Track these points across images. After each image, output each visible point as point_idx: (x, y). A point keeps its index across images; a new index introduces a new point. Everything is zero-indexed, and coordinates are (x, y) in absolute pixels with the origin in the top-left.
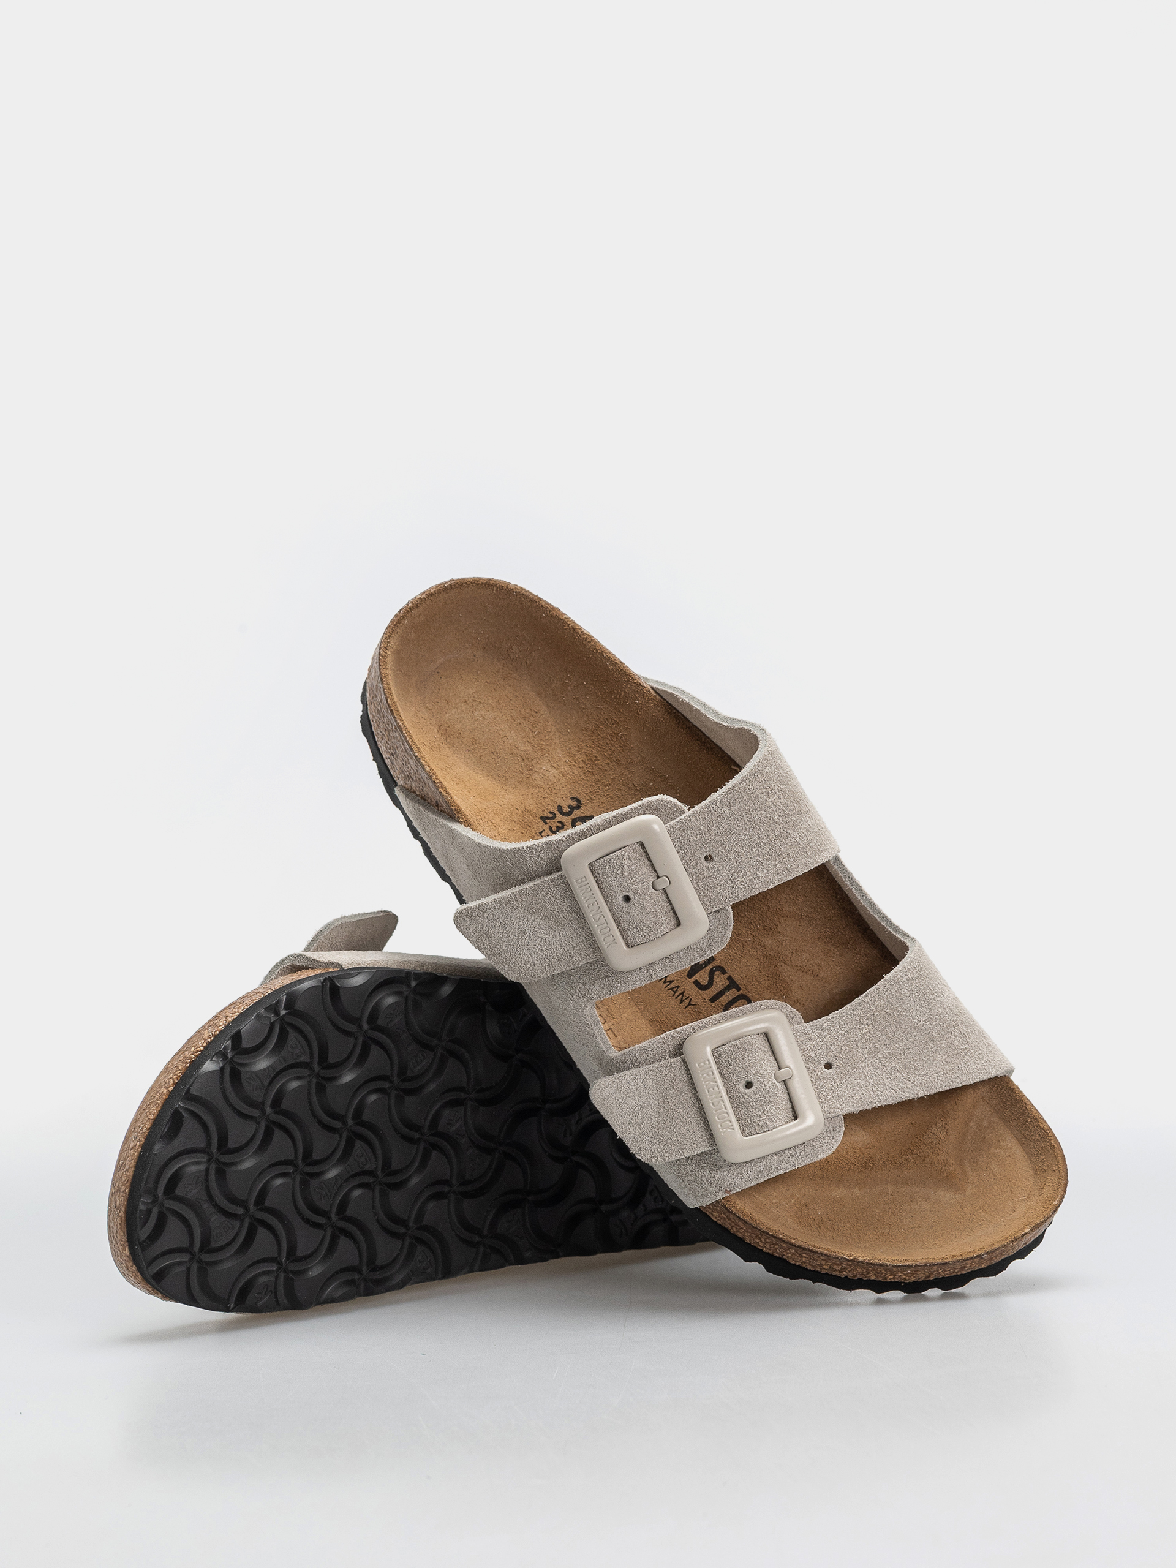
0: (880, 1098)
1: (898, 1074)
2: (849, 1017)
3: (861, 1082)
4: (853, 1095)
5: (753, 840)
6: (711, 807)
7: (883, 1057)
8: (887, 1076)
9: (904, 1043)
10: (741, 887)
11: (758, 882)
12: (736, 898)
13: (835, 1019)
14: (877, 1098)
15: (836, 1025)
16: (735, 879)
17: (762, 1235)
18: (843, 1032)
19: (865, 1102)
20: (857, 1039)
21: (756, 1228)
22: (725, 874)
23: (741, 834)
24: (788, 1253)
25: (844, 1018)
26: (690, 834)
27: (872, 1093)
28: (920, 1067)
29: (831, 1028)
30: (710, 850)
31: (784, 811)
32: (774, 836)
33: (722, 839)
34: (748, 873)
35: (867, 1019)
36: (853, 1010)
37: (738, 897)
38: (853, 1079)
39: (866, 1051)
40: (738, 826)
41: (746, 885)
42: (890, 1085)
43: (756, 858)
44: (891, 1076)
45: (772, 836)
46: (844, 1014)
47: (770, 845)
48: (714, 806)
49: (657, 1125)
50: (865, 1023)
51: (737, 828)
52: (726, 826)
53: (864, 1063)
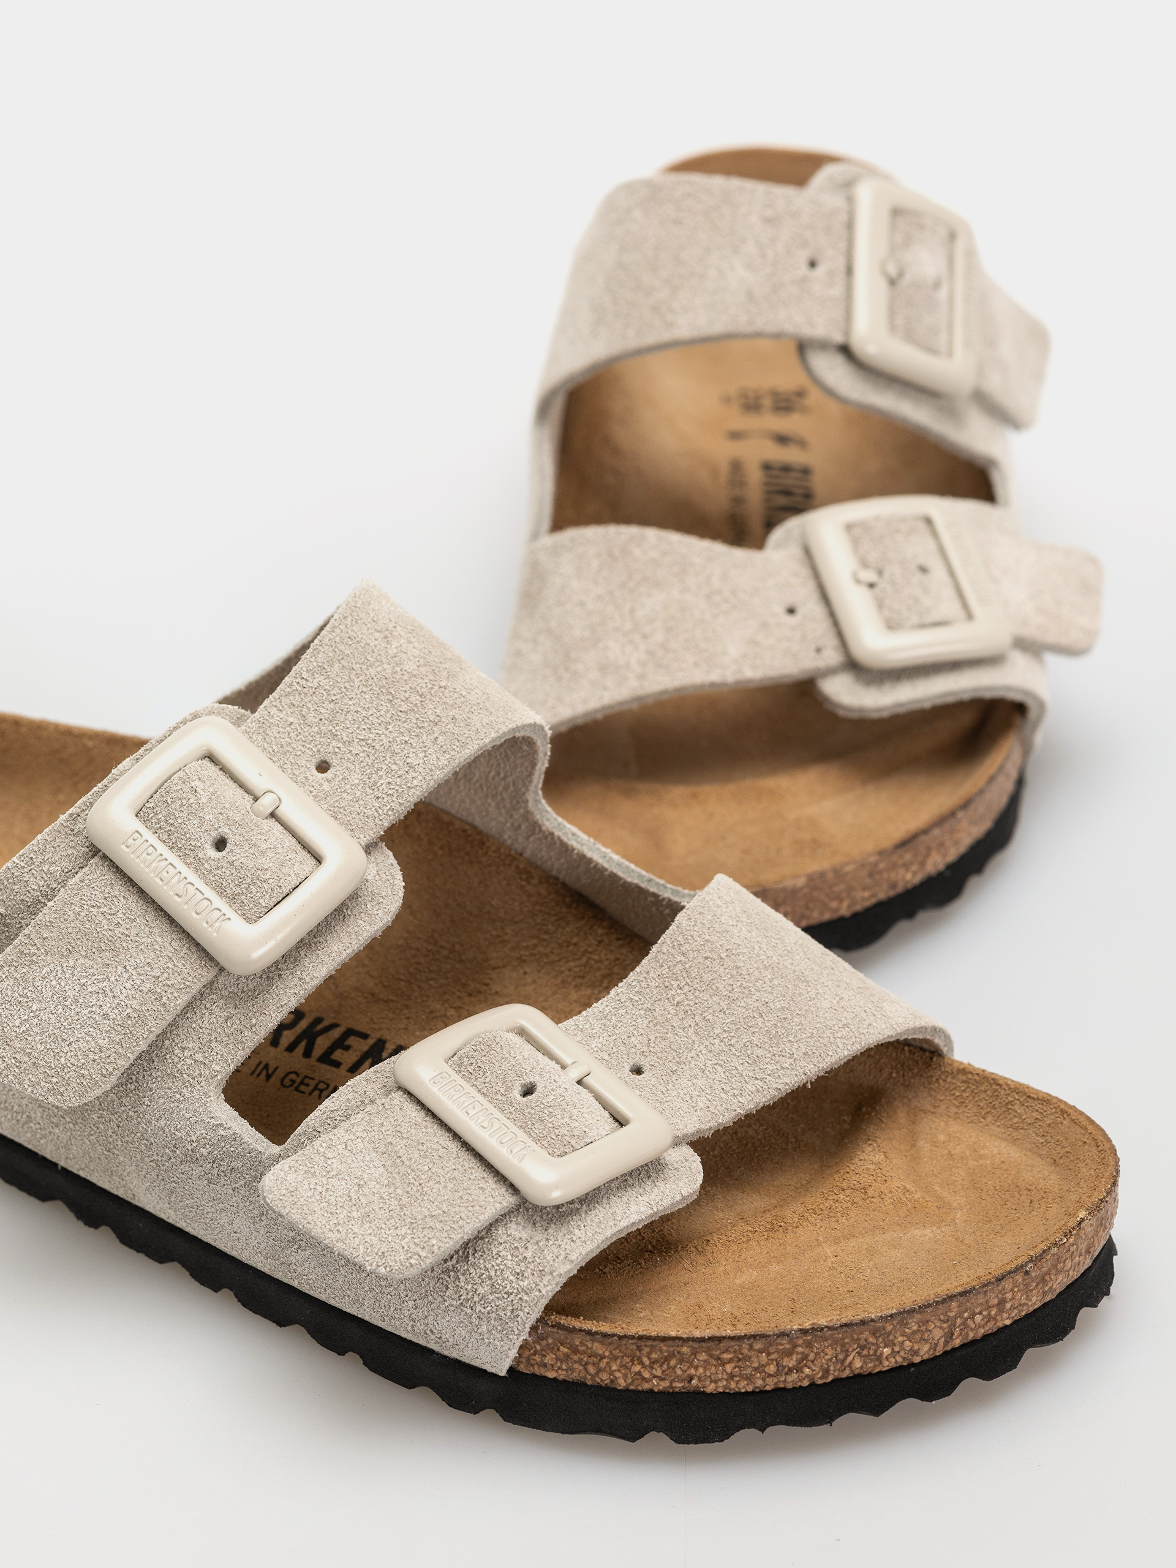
0: (740, 1099)
1: (759, 1052)
2: (643, 984)
3: (700, 1082)
4: (693, 1104)
5: (382, 713)
6: (295, 683)
7: (725, 1031)
8: (741, 1061)
9: (755, 997)
10: (390, 792)
11: (415, 775)
12: (390, 813)
13: (621, 995)
14: (735, 1101)
15: (627, 1004)
16: (376, 783)
17: (639, 1348)
18: (642, 1012)
19: (717, 1112)
20: (669, 1016)
21: (625, 1336)
22: (356, 781)
23: (359, 709)
24: (696, 1368)
25: (637, 990)
26: (278, 736)
27: (723, 1095)
28: (797, 1028)
29: (620, 1012)
30: (319, 751)
31: (425, 658)
32: (418, 697)
33: (331, 728)
34: (394, 767)
35: (676, 979)
36: (648, 973)
37: (391, 809)
38: (685, 1081)
39: (691, 1031)
40: (350, 699)
41: (397, 788)
42: (751, 1074)
43: (398, 740)
44: (747, 1059)
45: (415, 698)
46: (634, 984)
47: (415, 713)
48: (298, 680)
49: (396, 1203)
50: (675, 986)
51: (351, 703)
52: (332, 705)
53: (693, 1052)
